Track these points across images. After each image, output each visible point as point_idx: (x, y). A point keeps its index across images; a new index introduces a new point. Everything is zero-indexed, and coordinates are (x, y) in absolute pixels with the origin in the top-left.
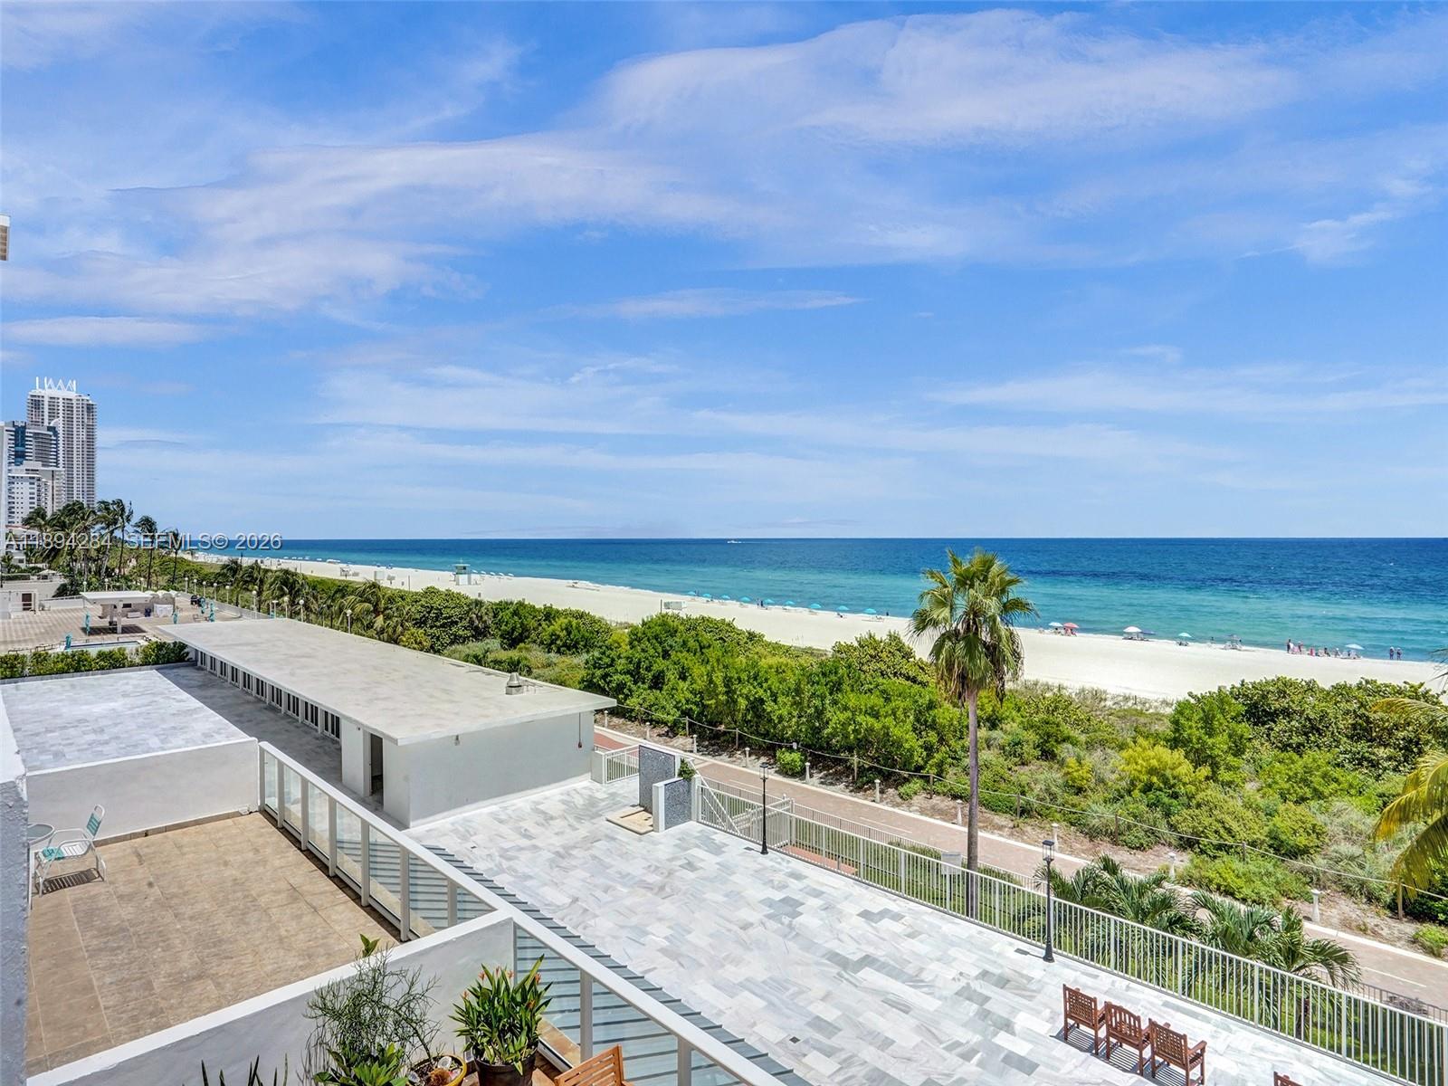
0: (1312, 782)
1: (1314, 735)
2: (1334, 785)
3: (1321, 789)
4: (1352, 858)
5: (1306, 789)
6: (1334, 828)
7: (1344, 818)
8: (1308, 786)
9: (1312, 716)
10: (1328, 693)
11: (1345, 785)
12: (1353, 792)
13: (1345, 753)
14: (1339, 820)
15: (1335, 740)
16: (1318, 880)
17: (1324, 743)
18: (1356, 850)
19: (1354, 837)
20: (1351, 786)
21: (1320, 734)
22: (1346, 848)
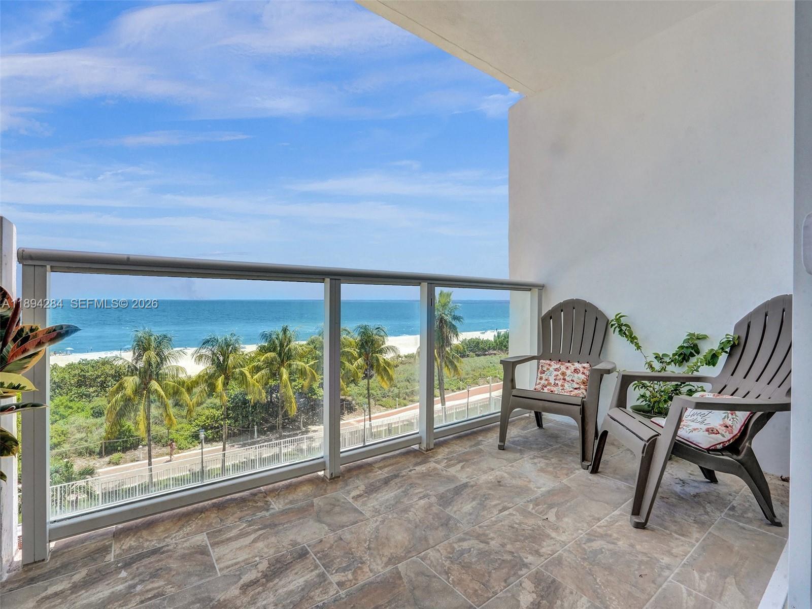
0: (59, 412)
1: (58, 390)
2: (71, 410)
3: (64, 413)
4: (81, 439)
5: (57, 416)
6: (72, 429)
7: (77, 423)
8: (57, 414)
9: (57, 380)
10: (64, 369)
11: (76, 409)
12: (79, 410)
13: (74, 394)
14: (74, 425)
15: (69, 390)
16: (66, 455)
17: (64, 392)
18: (83, 435)
19: (82, 430)
20: (78, 408)
21: (61, 389)
22: (79, 436)
